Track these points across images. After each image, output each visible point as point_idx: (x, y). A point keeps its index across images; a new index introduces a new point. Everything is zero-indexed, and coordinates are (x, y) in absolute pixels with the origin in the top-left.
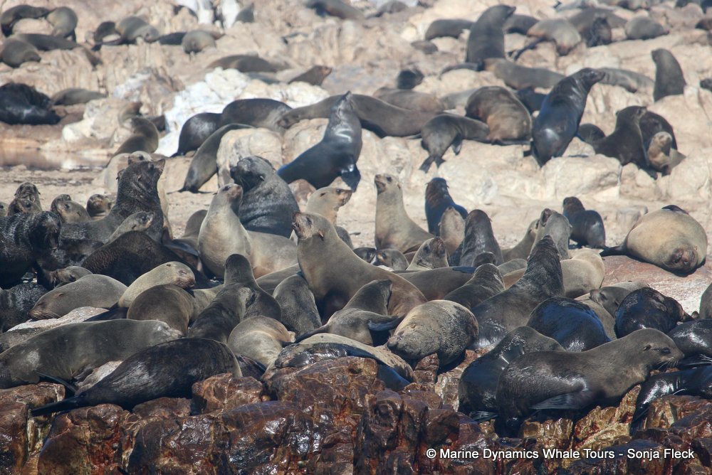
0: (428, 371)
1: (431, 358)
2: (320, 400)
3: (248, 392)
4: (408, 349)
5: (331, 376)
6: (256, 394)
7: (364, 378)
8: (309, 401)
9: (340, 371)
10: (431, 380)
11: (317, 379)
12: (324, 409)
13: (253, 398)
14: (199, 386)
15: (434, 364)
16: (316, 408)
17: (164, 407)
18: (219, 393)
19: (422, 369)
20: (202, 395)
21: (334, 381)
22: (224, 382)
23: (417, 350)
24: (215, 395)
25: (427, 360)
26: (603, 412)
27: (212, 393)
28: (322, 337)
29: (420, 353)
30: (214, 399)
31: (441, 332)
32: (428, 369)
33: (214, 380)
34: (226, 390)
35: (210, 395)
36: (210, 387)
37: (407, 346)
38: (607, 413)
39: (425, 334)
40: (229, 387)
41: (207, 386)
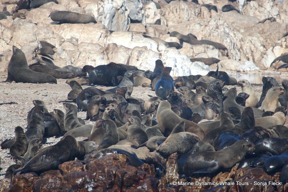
0: (173, 160)
1: (174, 155)
2: (99, 170)
3: (77, 168)
4: (164, 152)
5: (105, 161)
6: (80, 169)
7: (120, 162)
8: (95, 171)
9: (109, 159)
10: (173, 163)
11: (100, 163)
12: (100, 174)
13: (79, 170)
14: (61, 166)
15: (175, 157)
16: (97, 174)
17: (50, 174)
18: (68, 168)
19: (171, 159)
20: (61, 169)
21: (106, 163)
22: (69, 164)
23: (168, 151)
24: (66, 169)
25: (173, 155)
26: (223, 174)
27: (65, 169)
28: (114, 146)
29: (169, 152)
30: (66, 171)
31: (178, 143)
32: (173, 159)
33: (66, 163)
34: (70, 167)
35: (64, 169)
36: (64, 166)
37: (163, 150)
38: (225, 175)
39: (171, 145)
40: (71, 166)
41: (63, 166)
